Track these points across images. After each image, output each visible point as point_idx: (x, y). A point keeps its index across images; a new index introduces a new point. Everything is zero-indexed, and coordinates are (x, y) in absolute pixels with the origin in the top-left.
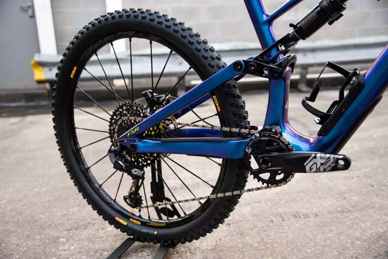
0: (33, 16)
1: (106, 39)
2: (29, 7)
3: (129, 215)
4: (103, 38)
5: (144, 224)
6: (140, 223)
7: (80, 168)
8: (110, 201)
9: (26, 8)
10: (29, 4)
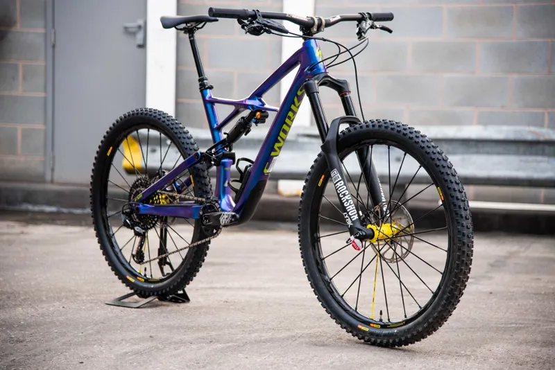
0: (143, 46)
1: (133, 128)
2: (140, 27)
3: (138, 274)
4: (130, 127)
5: (147, 281)
6: (143, 280)
7: (106, 233)
8: (125, 263)
9: (131, 30)
10: (141, 22)
